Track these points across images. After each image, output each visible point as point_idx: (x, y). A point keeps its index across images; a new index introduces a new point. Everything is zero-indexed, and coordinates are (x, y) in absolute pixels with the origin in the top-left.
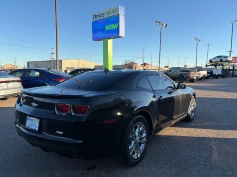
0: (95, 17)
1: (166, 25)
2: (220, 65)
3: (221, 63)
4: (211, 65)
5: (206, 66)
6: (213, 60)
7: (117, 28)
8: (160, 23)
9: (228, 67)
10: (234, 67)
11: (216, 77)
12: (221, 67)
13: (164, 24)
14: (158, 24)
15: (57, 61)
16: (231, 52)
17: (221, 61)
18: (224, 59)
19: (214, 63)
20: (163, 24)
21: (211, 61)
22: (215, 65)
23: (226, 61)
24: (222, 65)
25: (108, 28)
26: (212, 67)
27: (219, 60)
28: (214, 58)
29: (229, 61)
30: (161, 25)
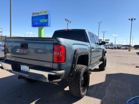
1: (70, 22)
7: (47, 21)
14: (66, 21)
25: (41, 21)
30: (68, 22)
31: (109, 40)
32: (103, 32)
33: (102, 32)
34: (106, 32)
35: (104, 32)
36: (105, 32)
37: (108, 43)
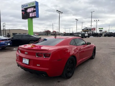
2: (87, 32)
4: (83, 32)
5: (81, 32)
11: (86, 37)
14: (58, 12)
16: (91, 26)
17: (87, 30)
21: (83, 30)
22: (85, 32)
26: (84, 32)
32: (96, 21)
34: (98, 20)
37: (102, 31)
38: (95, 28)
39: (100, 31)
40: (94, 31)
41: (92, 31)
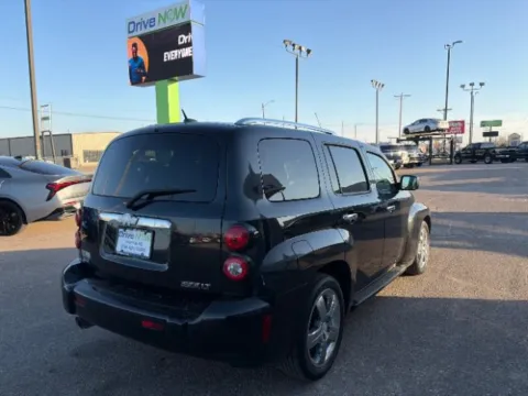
0: (132, 25)
1: (309, 51)
2: (424, 139)
3: (427, 135)
4: (408, 139)
5: (398, 141)
6: (411, 129)
8: (294, 45)
9: (441, 141)
10: (452, 143)
12: (427, 142)
13: (303, 49)
15: (35, 137)
16: (446, 110)
17: (427, 129)
18: (432, 127)
19: (413, 136)
20: (300, 48)
21: (406, 131)
22: (416, 140)
23: (438, 130)
24: (430, 139)
26: (411, 143)
27: (422, 127)
28: (413, 124)
29: (442, 130)
30: (297, 51)
31: (499, 123)
32: (468, 87)
33: (463, 86)
34: (482, 84)
35: (472, 84)
36: (477, 86)
37: (496, 134)
38: (463, 122)
39: (485, 134)
40: (458, 135)
41: (447, 136)
